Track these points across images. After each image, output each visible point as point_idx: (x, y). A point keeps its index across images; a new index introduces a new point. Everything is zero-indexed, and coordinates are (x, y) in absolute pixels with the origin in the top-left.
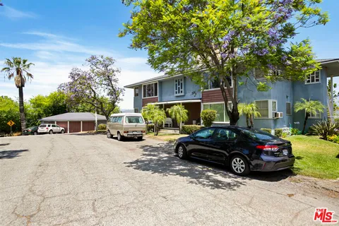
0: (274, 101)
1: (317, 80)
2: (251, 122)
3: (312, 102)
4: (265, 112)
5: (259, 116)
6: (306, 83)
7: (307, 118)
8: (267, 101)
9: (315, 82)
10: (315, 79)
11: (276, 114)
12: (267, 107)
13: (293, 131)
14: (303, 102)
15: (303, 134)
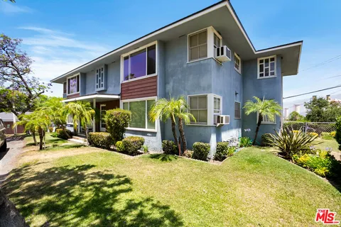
0: (218, 96)
1: (273, 74)
2: (181, 132)
3: (266, 102)
4: (202, 114)
5: (192, 121)
6: (258, 77)
7: (259, 123)
8: (205, 97)
9: (270, 76)
10: (270, 72)
11: (219, 117)
12: (206, 107)
13: (242, 142)
14: (255, 101)
15: (254, 144)
